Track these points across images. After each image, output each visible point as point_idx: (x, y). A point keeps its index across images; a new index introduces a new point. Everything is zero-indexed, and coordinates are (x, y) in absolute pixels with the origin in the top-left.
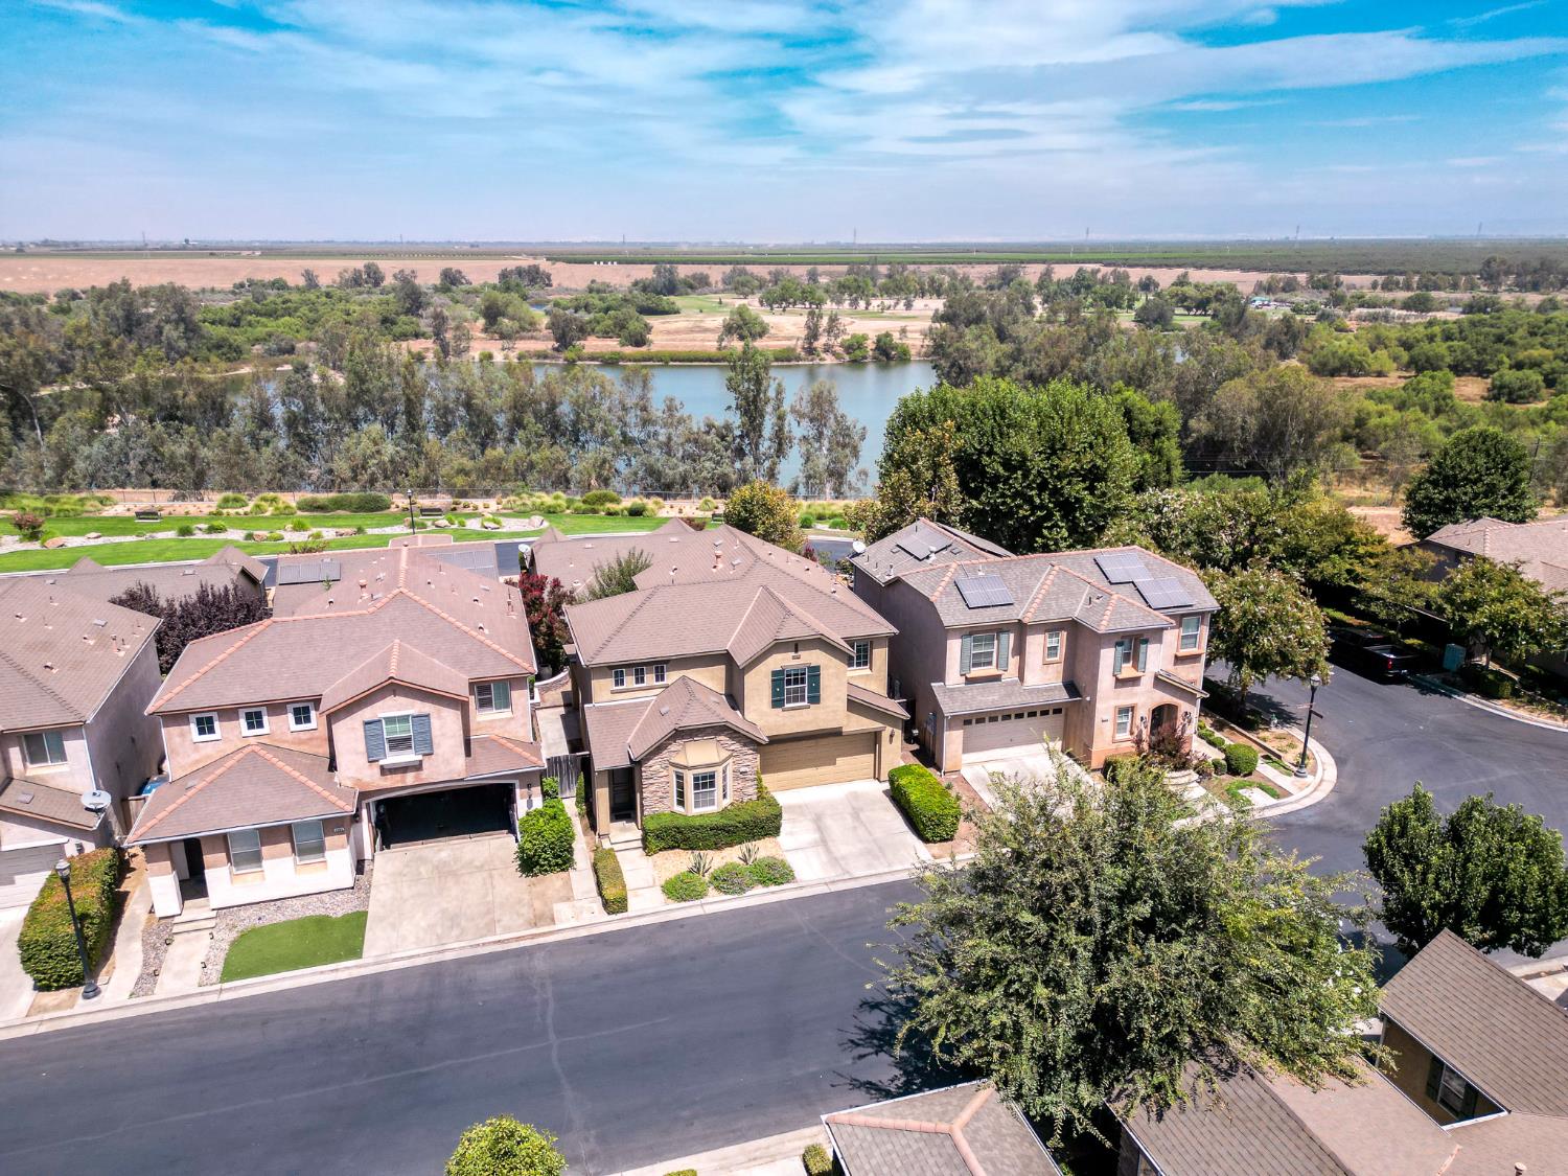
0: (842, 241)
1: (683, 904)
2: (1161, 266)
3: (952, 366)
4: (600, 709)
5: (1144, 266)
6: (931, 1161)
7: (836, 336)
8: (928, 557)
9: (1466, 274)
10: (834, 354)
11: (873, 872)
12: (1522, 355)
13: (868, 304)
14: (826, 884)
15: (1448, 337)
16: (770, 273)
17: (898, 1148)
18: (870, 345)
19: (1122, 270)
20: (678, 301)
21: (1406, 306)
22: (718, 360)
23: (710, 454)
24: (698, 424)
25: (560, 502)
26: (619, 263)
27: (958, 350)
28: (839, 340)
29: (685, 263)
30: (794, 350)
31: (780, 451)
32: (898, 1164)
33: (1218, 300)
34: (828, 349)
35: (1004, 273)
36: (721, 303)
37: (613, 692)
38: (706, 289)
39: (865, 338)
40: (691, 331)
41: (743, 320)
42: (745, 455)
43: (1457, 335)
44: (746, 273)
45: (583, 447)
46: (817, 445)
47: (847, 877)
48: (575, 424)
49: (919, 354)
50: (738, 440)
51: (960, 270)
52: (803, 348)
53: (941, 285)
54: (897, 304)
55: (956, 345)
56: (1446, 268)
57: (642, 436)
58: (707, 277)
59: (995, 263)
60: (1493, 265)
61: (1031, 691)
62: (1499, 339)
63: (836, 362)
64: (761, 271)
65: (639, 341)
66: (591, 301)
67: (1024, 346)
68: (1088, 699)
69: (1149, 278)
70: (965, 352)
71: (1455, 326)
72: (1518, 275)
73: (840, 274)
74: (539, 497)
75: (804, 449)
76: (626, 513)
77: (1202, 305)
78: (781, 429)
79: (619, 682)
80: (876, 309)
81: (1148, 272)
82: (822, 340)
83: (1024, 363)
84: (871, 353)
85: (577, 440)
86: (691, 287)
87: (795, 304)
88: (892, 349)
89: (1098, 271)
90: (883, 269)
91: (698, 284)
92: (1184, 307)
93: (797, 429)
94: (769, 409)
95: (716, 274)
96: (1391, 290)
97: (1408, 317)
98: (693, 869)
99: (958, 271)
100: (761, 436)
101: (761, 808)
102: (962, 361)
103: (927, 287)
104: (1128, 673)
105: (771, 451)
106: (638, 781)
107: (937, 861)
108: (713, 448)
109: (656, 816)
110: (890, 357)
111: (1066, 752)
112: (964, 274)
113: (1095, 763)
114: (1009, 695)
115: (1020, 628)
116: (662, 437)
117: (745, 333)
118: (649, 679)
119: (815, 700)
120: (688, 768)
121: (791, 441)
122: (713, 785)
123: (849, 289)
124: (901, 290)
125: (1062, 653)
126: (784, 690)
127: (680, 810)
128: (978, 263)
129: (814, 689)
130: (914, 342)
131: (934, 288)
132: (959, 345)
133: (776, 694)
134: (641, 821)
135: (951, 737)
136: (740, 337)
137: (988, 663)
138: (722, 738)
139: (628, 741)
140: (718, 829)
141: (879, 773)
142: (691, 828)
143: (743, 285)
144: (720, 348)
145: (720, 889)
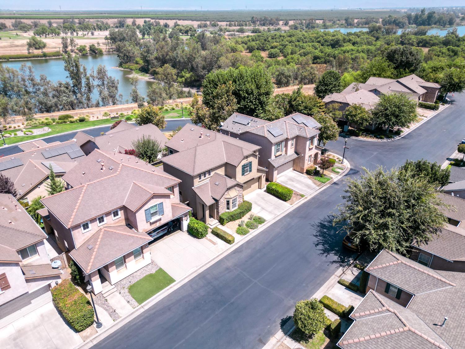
0: (51, 10)
1: (246, 236)
2: (168, 19)
3: (124, 55)
5: (164, 19)
6: (402, 269)
7: (75, 46)
8: (248, 124)
9: (248, 21)
10: (75, 53)
11: (281, 212)
12: (272, 45)
13: (77, 34)
14: (274, 219)
15: (253, 41)
16: (32, 22)
17: (391, 270)
18: (88, 49)
19: (157, 20)
21: (238, 31)
22: (30, 58)
23: (64, 94)
24: (55, 84)
25: (49, 120)
27: (125, 50)
28: (76, 48)
30: (59, 52)
31: (90, 91)
32: (394, 273)
33: (191, 31)
34: (72, 51)
35: (120, 22)
36: (18, 35)
37: (199, 182)
38: (6, 29)
39: (85, 46)
40: (11, 46)
41: (35, 42)
42: (77, 93)
43: (255, 40)
44: (22, 23)
46: (103, 87)
47: (277, 216)
49: (106, 51)
50: (73, 88)
51: (105, 21)
52: (63, 51)
53: (100, 26)
54: (88, 34)
55: (124, 48)
56: (243, 19)
58: (4, 24)
59: (116, 18)
60: (254, 19)
61: (289, 156)
62: (265, 40)
63: (77, 55)
67: (150, 48)
68: (302, 155)
69: (166, 23)
70: (128, 51)
71: (254, 37)
72: (260, 21)
73: (60, 23)
74: (40, 120)
75: (98, 89)
76: (78, 121)
77: (186, 32)
78: (89, 83)
79: (200, 179)
80: (81, 36)
81: (165, 21)
82: (69, 48)
83: (151, 54)
84: (89, 52)
85: (6, 94)
87: (49, 34)
88: (96, 50)
89: (150, 21)
90: (77, 21)
92: (182, 33)
93: (96, 82)
94: (82, 76)
95: (8, 23)
96: (231, 26)
97: (239, 34)
98: (239, 226)
99: (104, 21)
100: (81, 86)
101: (246, 204)
102: (127, 54)
103: (96, 27)
104: (311, 147)
105: (86, 91)
106: (216, 206)
107: (292, 205)
108: (64, 92)
109: (223, 214)
110: (96, 53)
111: (294, 170)
112: (106, 22)
113: (305, 171)
114: (285, 159)
115: (287, 140)
116: (42, 89)
117: (38, 47)
118: (207, 176)
119: (250, 171)
120: (231, 198)
121: (93, 87)
122: (236, 201)
123: (67, 28)
124: (87, 28)
125: (294, 145)
126: (244, 170)
127: (228, 211)
128: (110, 18)
129: (251, 168)
130: (104, 48)
131: (98, 28)
132: (125, 48)
133: (243, 172)
134: (217, 217)
135: (275, 173)
136: (36, 48)
137: (279, 151)
138: (236, 188)
139: (210, 195)
140: (241, 213)
141: (261, 187)
142: (235, 215)
143: (24, 27)
144: (29, 53)
145: (251, 228)
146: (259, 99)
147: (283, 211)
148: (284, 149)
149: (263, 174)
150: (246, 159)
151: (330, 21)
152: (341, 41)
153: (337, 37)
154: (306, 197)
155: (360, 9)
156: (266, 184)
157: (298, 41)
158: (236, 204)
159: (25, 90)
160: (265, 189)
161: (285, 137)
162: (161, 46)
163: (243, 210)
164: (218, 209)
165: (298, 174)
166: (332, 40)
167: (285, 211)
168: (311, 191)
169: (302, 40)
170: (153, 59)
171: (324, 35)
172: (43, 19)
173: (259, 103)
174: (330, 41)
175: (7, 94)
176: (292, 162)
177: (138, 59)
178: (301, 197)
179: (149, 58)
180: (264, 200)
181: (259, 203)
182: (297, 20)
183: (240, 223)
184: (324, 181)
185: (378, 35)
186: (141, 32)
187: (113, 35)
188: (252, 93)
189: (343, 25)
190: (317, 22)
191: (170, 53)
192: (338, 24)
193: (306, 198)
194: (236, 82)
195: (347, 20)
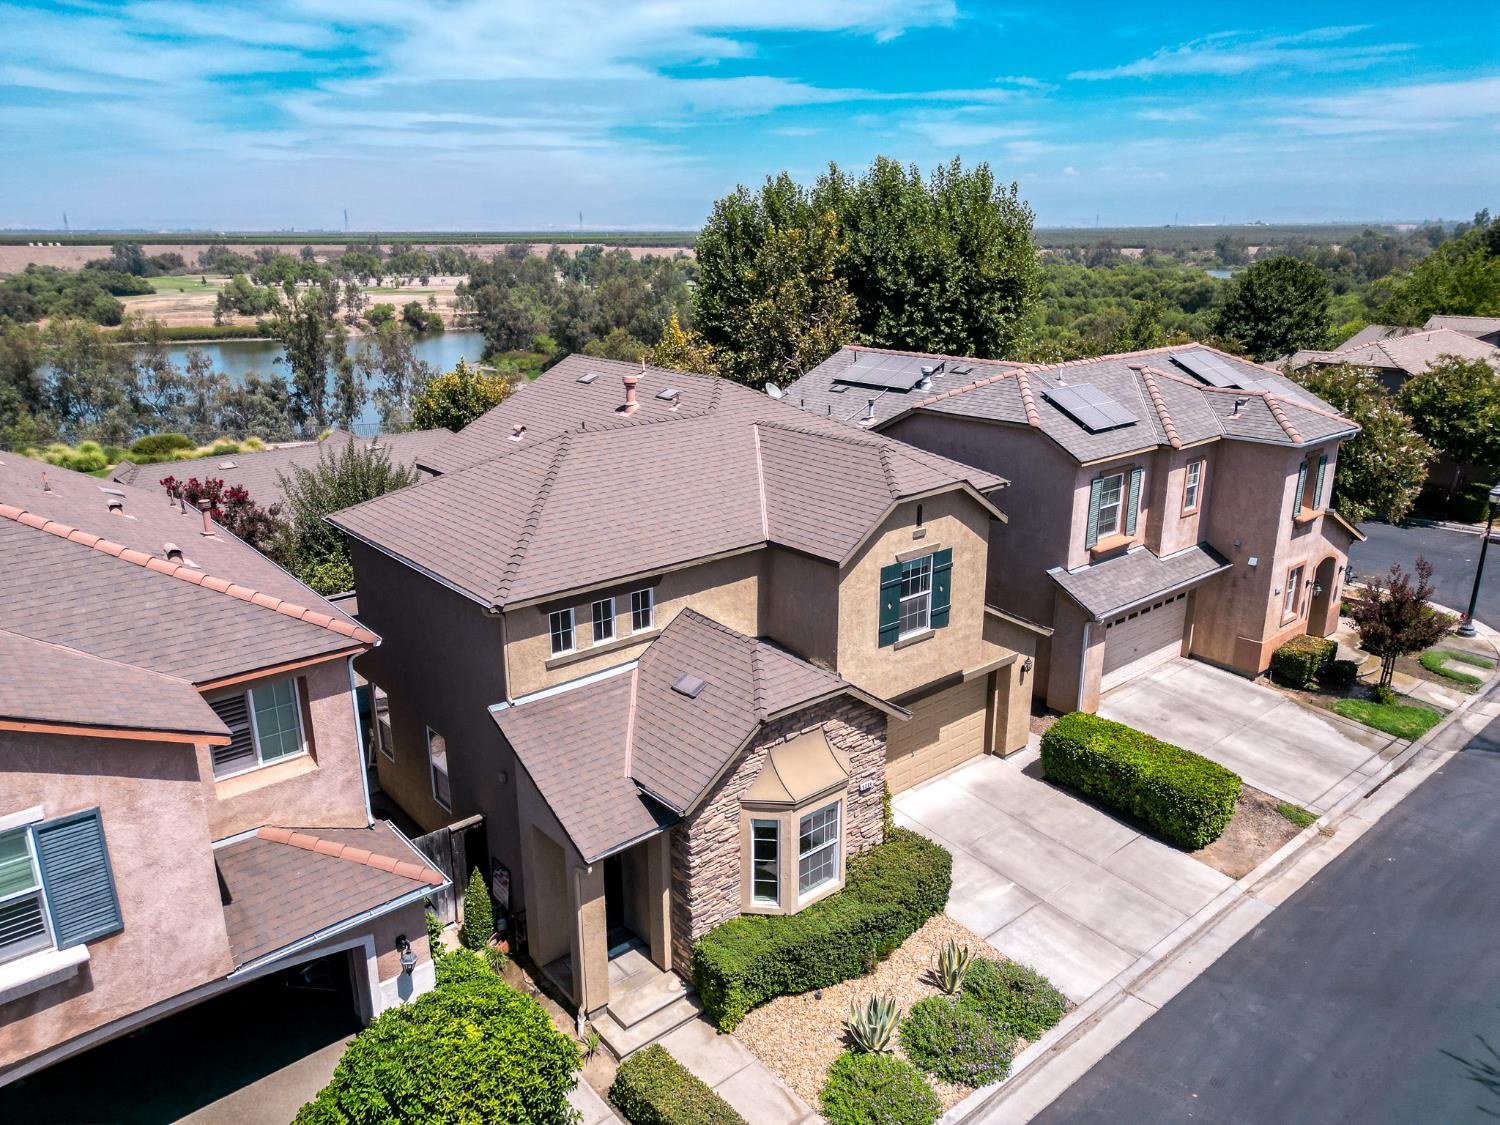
2: (657, 246)
3: (501, 327)
4: (529, 711)
5: (643, 246)
7: (359, 307)
8: (919, 385)
10: (358, 326)
11: (1176, 939)
13: (379, 281)
14: (1127, 992)
16: (256, 253)
18: (398, 315)
19: (624, 249)
20: (152, 282)
22: (219, 337)
23: (261, 418)
24: (237, 385)
25: (94, 454)
26: (64, 243)
27: (504, 311)
28: (362, 311)
29: (149, 243)
31: (350, 409)
34: (350, 320)
35: (512, 252)
36: (204, 282)
37: (551, 667)
38: (181, 270)
39: (391, 308)
40: (175, 309)
41: (243, 293)
42: (305, 416)
44: (227, 251)
45: (76, 421)
46: (396, 399)
47: (1146, 964)
48: (60, 392)
49: (452, 324)
50: (294, 399)
53: (452, 262)
54: (411, 280)
55: (502, 307)
57: (162, 401)
58: (180, 258)
59: (500, 243)
61: (1174, 563)
63: (362, 334)
64: (247, 251)
65: (113, 320)
66: (35, 281)
67: (580, 300)
68: (1253, 561)
69: (649, 256)
70: (512, 312)
73: (338, 253)
74: (58, 451)
75: (380, 405)
78: (348, 381)
79: (561, 641)
80: (390, 285)
81: (648, 251)
82: (342, 312)
83: (583, 318)
84: (400, 324)
85: (67, 412)
86: (163, 267)
87: (295, 282)
88: (423, 319)
90: (386, 249)
91: (169, 265)
94: (329, 359)
95: (190, 255)
98: (854, 1041)
99: (465, 251)
100: (323, 392)
101: (909, 859)
102: (510, 323)
103: (438, 265)
104: (1305, 514)
105: (340, 409)
106: (665, 861)
107: (1243, 884)
108: (263, 410)
109: (722, 934)
110: (421, 329)
111: (1191, 656)
112: (472, 253)
113: (1264, 664)
114: (1151, 574)
115: (1161, 458)
116: (190, 401)
117: (247, 307)
118: (622, 624)
119: (941, 619)
120: (792, 806)
121: (363, 396)
122: (831, 832)
123: (354, 266)
124: (412, 267)
125: (1198, 496)
126: (896, 604)
127: (762, 905)
128: (484, 243)
129: (942, 597)
130: (445, 312)
131: (446, 266)
132: (505, 305)
133: (885, 616)
134: (675, 952)
135: (1094, 655)
136: (243, 312)
137: (1110, 527)
138: (832, 724)
139: (628, 773)
140: (866, 927)
141: (1001, 743)
142: (818, 943)
143: (228, 263)
144: (219, 324)
145: (949, 1076)
146: (969, 314)
147: (1189, 928)
148: (1142, 517)
149: (1022, 659)
150: (913, 528)
151: (1165, 250)
152: (1215, 294)
153: (1199, 281)
154: (1323, 822)
155: (1259, 222)
156: (1033, 728)
157: (1069, 294)
158: (829, 851)
159: (132, 400)
160: (1032, 752)
161: (1147, 438)
162: (614, 289)
163: (882, 909)
164: (681, 888)
165: (1222, 681)
166: (1185, 291)
167: (1206, 928)
168: (1342, 788)
169: (1083, 290)
170: (587, 330)
171: (1157, 279)
172: (289, 243)
173: (971, 332)
174: (1176, 294)
175: (69, 413)
176: (1178, 609)
177: (543, 338)
178: (1286, 826)
179: (574, 332)
180: (1034, 832)
181: (997, 852)
182: (1059, 247)
183: (859, 1019)
184: (1406, 729)
185: (1340, 280)
186: (567, 274)
187: (479, 275)
188: (937, 274)
189: (1210, 260)
190: (1125, 252)
191: (639, 311)
192: (1194, 260)
193: (1327, 833)
194: (855, 227)
195: (1223, 248)
